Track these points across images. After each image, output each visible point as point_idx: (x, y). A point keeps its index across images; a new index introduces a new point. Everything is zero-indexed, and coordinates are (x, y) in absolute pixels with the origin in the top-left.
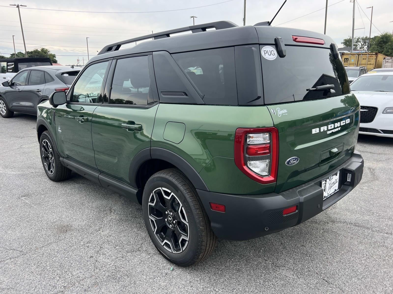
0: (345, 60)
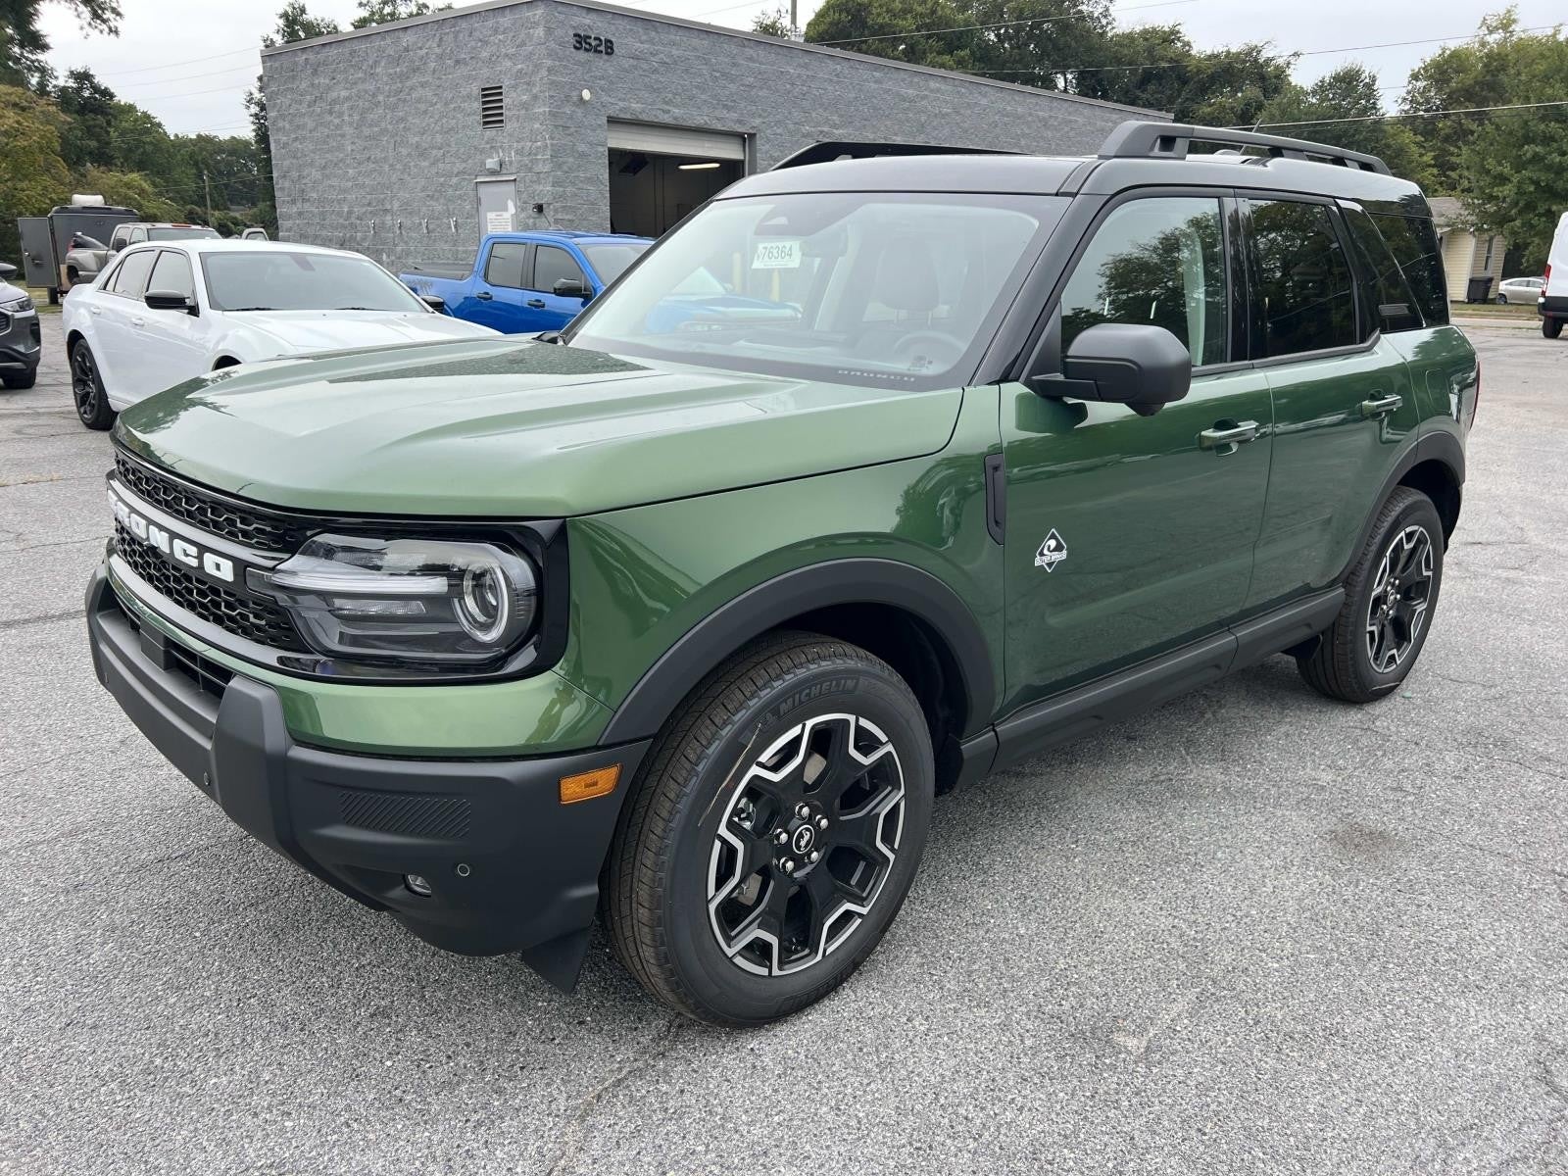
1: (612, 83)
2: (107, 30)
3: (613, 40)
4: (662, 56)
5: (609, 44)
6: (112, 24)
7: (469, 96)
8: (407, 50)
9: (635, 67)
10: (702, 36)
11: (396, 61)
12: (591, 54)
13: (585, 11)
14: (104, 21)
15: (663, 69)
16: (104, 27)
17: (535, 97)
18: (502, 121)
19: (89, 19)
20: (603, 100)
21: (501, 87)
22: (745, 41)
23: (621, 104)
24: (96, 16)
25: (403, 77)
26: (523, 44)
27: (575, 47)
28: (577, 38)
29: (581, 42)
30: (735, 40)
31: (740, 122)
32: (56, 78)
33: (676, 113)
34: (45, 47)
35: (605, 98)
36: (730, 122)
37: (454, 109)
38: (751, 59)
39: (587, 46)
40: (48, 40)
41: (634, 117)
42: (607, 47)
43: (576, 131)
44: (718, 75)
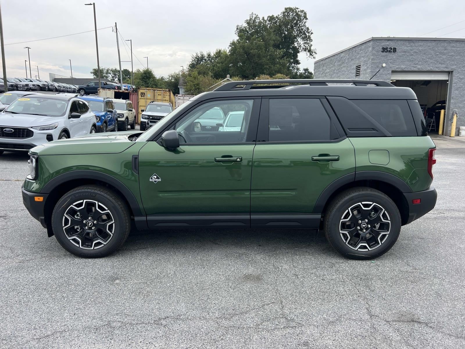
0: (141, 94)
1: (395, 60)
2: (313, 58)
3: (396, 48)
4: (414, 50)
5: (394, 49)
6: (314, 56)
7: (353, 69)
8: (342, 58)
9: (404, 55)
10: (432, 42)
11: (339, 61)
12: (388, 53)
13: (387, 41)
14: (312, 56)
15: (415, 54)
16: (312, 57)
17: (368, 68)
18: (359, 75)
19: (309, 55)
20: (390, 66)
21: (360, 66)
22: (451, 41)
23: (397, 66)
24: (311, 54)
25: (340, 65)
26: (366, 53)
27: (382, 52)
28: (383, 49)
29: (384, 50)
30: (447, 41)
31: (446, 67)
32: (300, 71)
33: (419, 67)
34: (299, 63)
35: (391, 65)
36: (442, 68)
37: (350, 73)
38: (453, 47)
39: (387, 51)
40: (300, 62)
41: (402, 70)
42: (394, 50)
43: (380, 76)
44: (438, 53)
